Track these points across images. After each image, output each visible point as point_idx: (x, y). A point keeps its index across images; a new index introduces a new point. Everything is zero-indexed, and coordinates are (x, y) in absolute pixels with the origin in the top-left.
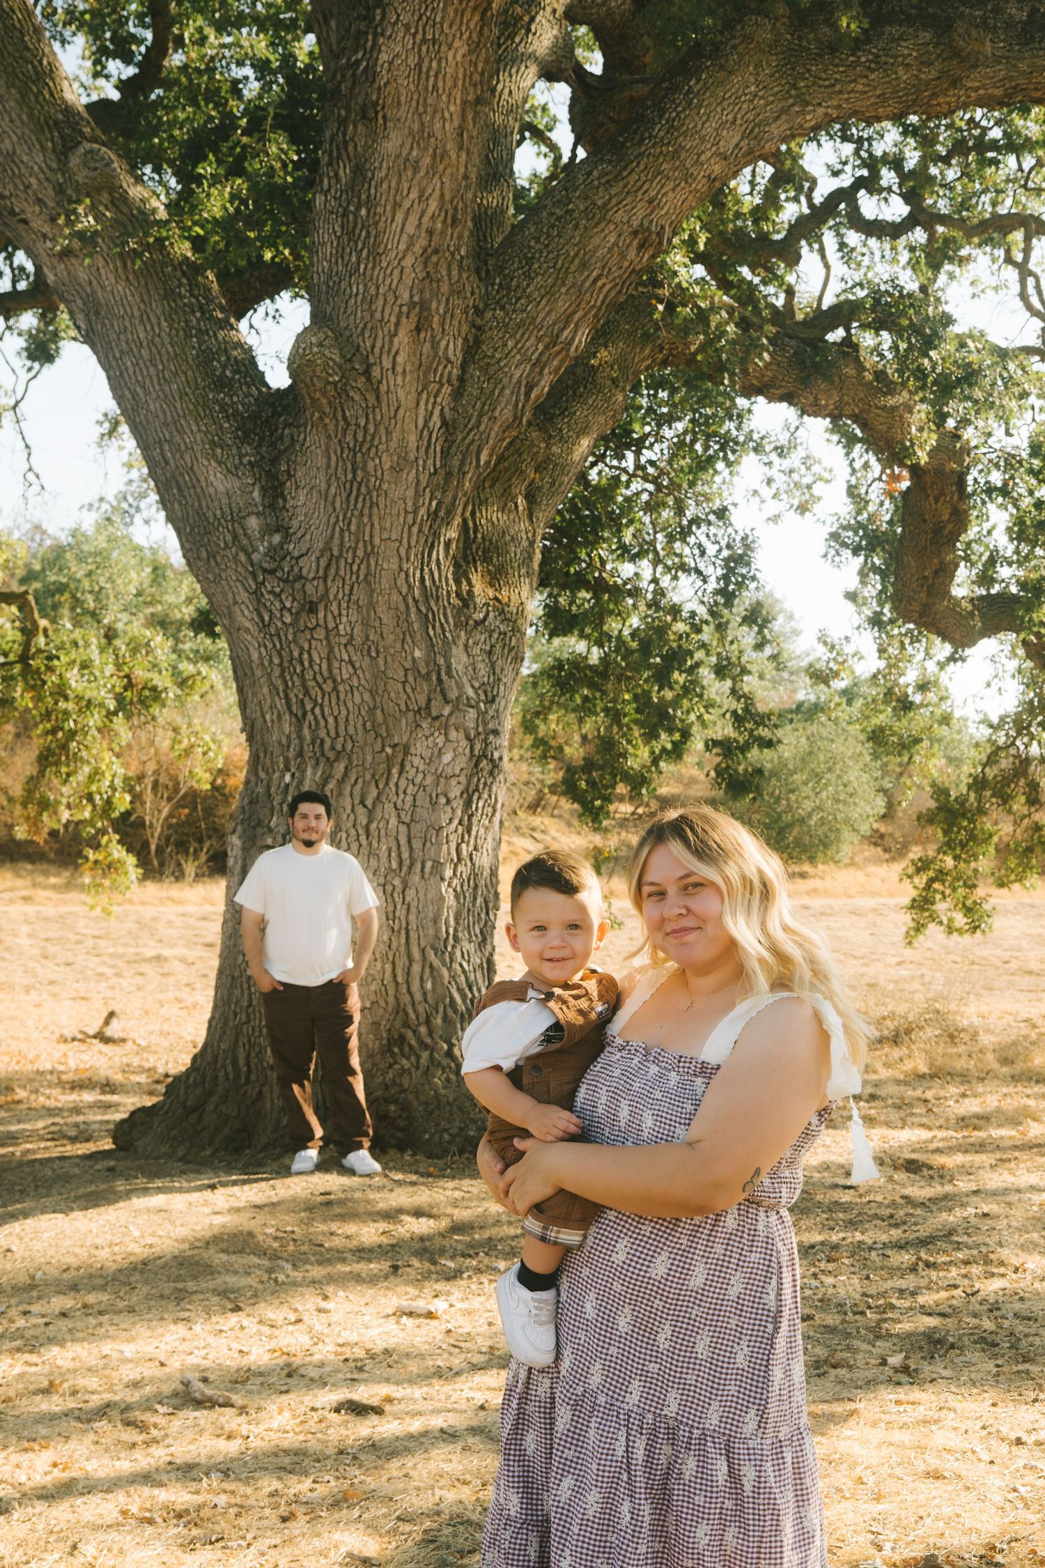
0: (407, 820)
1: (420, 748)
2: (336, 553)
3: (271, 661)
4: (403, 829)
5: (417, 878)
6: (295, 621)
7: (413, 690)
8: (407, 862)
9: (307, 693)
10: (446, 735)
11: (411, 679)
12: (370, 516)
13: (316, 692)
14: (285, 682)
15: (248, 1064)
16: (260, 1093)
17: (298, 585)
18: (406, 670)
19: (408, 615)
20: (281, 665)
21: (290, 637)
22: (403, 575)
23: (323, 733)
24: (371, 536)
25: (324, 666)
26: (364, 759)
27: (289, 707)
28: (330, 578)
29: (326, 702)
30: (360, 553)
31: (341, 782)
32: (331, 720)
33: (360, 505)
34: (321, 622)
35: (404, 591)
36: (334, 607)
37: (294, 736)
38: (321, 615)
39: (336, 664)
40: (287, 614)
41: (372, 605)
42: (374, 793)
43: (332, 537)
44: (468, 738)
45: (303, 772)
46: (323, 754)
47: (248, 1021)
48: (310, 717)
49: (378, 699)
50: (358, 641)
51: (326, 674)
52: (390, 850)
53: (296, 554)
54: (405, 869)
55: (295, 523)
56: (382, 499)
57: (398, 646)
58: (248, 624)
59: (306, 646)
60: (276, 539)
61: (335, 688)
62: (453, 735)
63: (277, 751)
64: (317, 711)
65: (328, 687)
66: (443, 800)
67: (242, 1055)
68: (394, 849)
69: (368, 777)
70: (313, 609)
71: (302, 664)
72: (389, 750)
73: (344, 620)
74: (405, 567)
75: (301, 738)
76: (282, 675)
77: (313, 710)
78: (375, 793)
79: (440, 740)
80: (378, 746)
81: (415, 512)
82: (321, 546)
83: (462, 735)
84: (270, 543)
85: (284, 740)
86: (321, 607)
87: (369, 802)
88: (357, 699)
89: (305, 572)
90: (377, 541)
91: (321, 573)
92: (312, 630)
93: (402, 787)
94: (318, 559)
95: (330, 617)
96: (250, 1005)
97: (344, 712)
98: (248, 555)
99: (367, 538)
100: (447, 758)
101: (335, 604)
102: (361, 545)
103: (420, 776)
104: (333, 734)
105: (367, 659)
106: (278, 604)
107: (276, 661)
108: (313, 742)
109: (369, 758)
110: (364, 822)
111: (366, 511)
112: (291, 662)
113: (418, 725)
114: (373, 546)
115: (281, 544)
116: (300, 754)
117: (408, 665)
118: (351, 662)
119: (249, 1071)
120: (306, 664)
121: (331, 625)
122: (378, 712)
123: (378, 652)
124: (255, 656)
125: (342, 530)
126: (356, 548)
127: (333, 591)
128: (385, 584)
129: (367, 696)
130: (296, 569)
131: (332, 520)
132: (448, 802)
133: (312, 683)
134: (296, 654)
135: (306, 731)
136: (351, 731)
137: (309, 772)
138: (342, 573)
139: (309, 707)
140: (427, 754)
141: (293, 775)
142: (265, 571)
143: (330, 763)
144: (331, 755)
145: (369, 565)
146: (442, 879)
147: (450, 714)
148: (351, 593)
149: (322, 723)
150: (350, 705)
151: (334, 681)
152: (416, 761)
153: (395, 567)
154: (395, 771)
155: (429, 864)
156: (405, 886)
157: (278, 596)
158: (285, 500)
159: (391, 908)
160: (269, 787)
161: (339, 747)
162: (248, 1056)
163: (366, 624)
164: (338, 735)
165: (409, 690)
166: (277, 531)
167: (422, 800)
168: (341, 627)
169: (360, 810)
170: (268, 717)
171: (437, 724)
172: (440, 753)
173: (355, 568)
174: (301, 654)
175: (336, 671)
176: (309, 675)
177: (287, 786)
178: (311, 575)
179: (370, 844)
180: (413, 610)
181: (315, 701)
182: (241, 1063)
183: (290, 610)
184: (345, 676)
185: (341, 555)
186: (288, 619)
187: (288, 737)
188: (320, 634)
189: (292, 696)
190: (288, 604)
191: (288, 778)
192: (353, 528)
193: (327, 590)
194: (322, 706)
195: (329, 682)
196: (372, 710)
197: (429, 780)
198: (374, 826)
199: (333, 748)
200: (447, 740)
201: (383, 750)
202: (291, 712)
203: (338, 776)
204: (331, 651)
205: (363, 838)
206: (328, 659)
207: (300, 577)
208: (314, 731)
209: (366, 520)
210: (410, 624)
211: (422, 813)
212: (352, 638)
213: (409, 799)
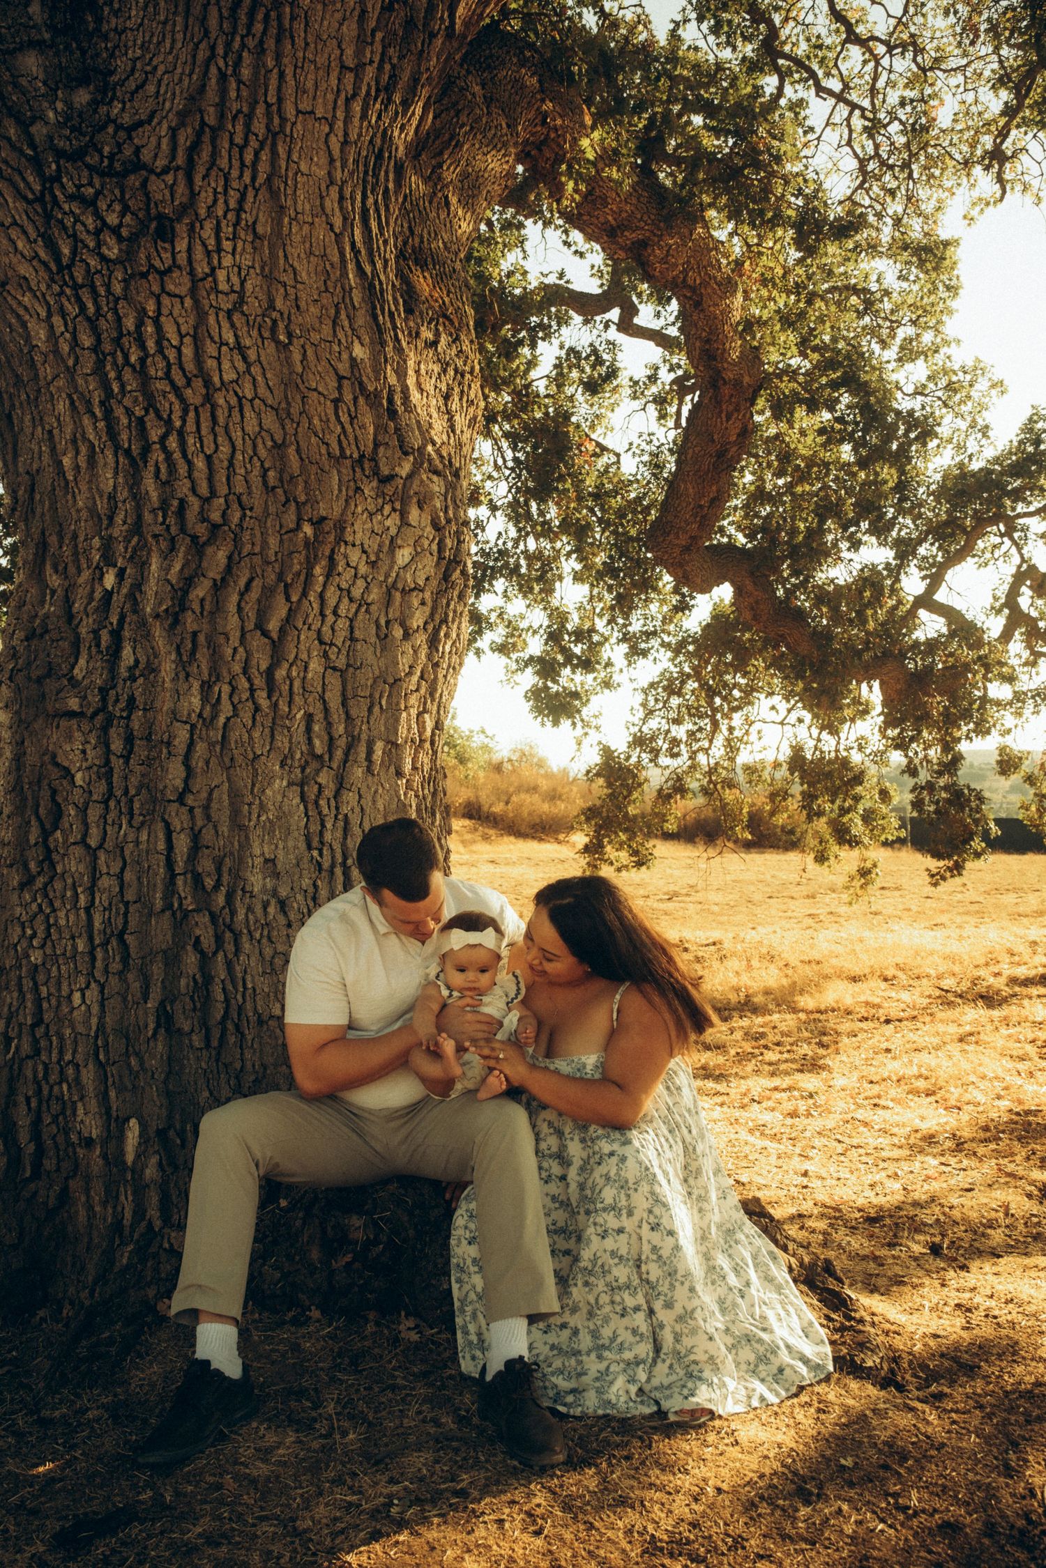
0: (341, 662)
1: (359, 531)
2: (211, 120)
3: (75, 343)
4: (334, 681)
5: (359, 772)
6: (128, 256)
7: (352, 419)
8: (342, 742)
9: (151, 405)
10: (403, 515)
11: (348, 397)
12: (278, 57)
13: (169, 404)
14: (105, 385)
15: (36, 1136)
16: (64, 1194)
17: (134, 180)
18: (340, 378)
19: (344, 274)
20: (95, 349)
21: (118, 288)
22: (334, 192)
23: (183, 488)
24: (280, 100)
25: (188, 351)
26: (265, 544)
27: (112, 434)
28: (200, 170)
29: (191, 426)
30: (259, 127)
31: (219, 587)
32: (200, 463)
33: (258, 27)
34: (182, 259)
35: (338, 222)
36: (208, 232)
37: (123, 494)
38: (181, 245)
39: (211, 349)
40: (111, 240)
41: (279, 239)
42: (281, 610)
43: (202, 89)
44: (436, 527)
45: (144, 565)
46: (183, 530)
47: (37, 1052)
48: (157, 455)
49: (290, 428)
50: (253, 306)
51: (190, 366)
52: (309, 718)
53: (126, 119)
54: (339, 754)
55: (121, 64)
56: (299, 27)
57: (326, 330)
58: (24, 269)
59: (151, 307)
60: (82, 97)
61: (208, 398)
62: (414, 514)
63: (84, 528)
64: (173, 443)
65: (194, 396)
66: (398, 632)
67: (23, 1121)
68: (319, 716)
69: (271, 577)
70: (165, 233)
71: (142, 346)
72: (308, 529)
73: (227, 261)
74: (338, 175)
75: (138, 498)
76: (99, 369)
77: (163, 439)
78: (283, 612)
79: (392, 522)
80: (290, 519)
81: (358, 70)
82: (179, 104)
83: (426, 520)
84: (69, 104)
85: (101, 506)
86: (181, 229)
87: (273, 625)
88: (251, 426)
89: (146, 156)
90: (290, 111)
91: (180, 160)
92: (163, 274)
93: (332, 600)
94: (173, 132)
95: (199, 253)
96: (39, 1021)
97: (225, 449)
98: (24, 125)
99: (272, 99)
100: (403, 556)
101: (209, 226)
102: (260, 110)
103: (361, 583)
104: (204, 490)
105: (271, 347)
106: (90, 221)
107: (86, 340)
108: (164, 506)
109: (273, 542)
110: (264, 666)
111: (270, 43)
112: (117, 341)
113: (358, 489)
114: (283, 120)
115: (95, 104)
116: (137, 527)
117: (343, 368)
118: (240, 348)
119: (40, 1152)
120: (151, 345)
121: (202, 268)
122: (292, 450)
123: (290, 335)
124: (40, 335)
125: (223, 77)
126: (250, 117)
127: (205, 198)
128: (304, 205)
129: (269, 420)
130: (128, 151)
131: (202, 55)
132: (407, 636)
133: (162, 386)
134: (129, 323)
135: (150, 485)
136: (240, 488)
137: (155, 565)
138: (223, 163)
139: (154, 434)
140: (372, 544)
141: (121, 575)
142: (60, 154)
143: (198, 548)
144: (201, 530)
145: (274, 153)
146: (399, 774)
147: (410, 476)
148: (240, 209)
149: (182, 469)
150: (237, 435)
151: (207, 383)
152: (355, 556)
153: (322, 173)
154: (318, 570)
155: (379, 748)
156: (341, 786)
157: (90, 203)
158: (99, 20)
159: (315, 828)
160: (68, 602)
161: (216, 516)
162: (37, 1123)
163: (269, 278)
164: (213, 493)
165: (345, 418)
166: (83, 81)
167: (365, 630)
168: (221, 275)
169: (257, 641)
170: (66, 461)
171: (389, 490)
172: (393, 546)
173: (249, 157)
174: (140, 324)
175: (211, 364)
176: (156, 368)
177: (108, 595)
178: (160, 163)
179: (275, 706)
180: (351, 266)
181: (169, 422)
182: (24, 1137)
183: (115, 231)
184: (229, 376)
185: (220, 127)
186: (113, 251)
187: (112, 497)
188: (179, 283)
189: (119, 412)
190: (112, 219)
191: (110, 580)
192: (246, 73)
193: (193, 195)
194: (181, 434)
195: (198, 383)
196: (279, 447)
197: (375, 595)
198: (280, 673)
199: (204, 519)
200: (404, 522)
201: (298, 527)
202: (117, 447)
203: (214, 573)
204: (201, 316)
205: (262, 696)
206: (195, 337)
207: (137, 165)
208: (166, 485)
209: (270, 63)
210: (347, 291)
211: (367, 653)
212: (241, 301)
213: (342, 624)
